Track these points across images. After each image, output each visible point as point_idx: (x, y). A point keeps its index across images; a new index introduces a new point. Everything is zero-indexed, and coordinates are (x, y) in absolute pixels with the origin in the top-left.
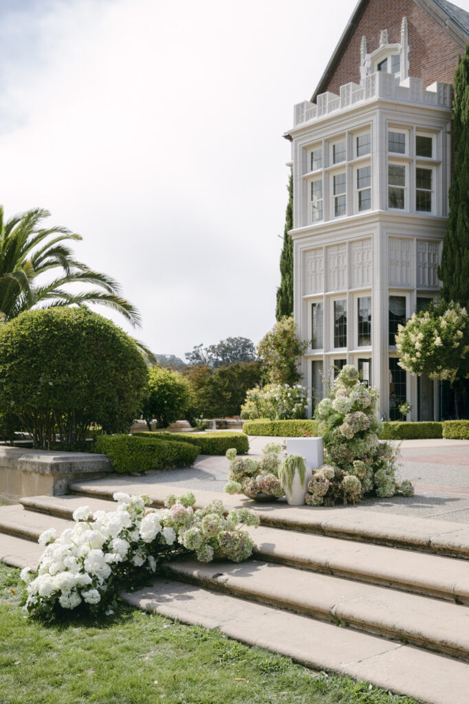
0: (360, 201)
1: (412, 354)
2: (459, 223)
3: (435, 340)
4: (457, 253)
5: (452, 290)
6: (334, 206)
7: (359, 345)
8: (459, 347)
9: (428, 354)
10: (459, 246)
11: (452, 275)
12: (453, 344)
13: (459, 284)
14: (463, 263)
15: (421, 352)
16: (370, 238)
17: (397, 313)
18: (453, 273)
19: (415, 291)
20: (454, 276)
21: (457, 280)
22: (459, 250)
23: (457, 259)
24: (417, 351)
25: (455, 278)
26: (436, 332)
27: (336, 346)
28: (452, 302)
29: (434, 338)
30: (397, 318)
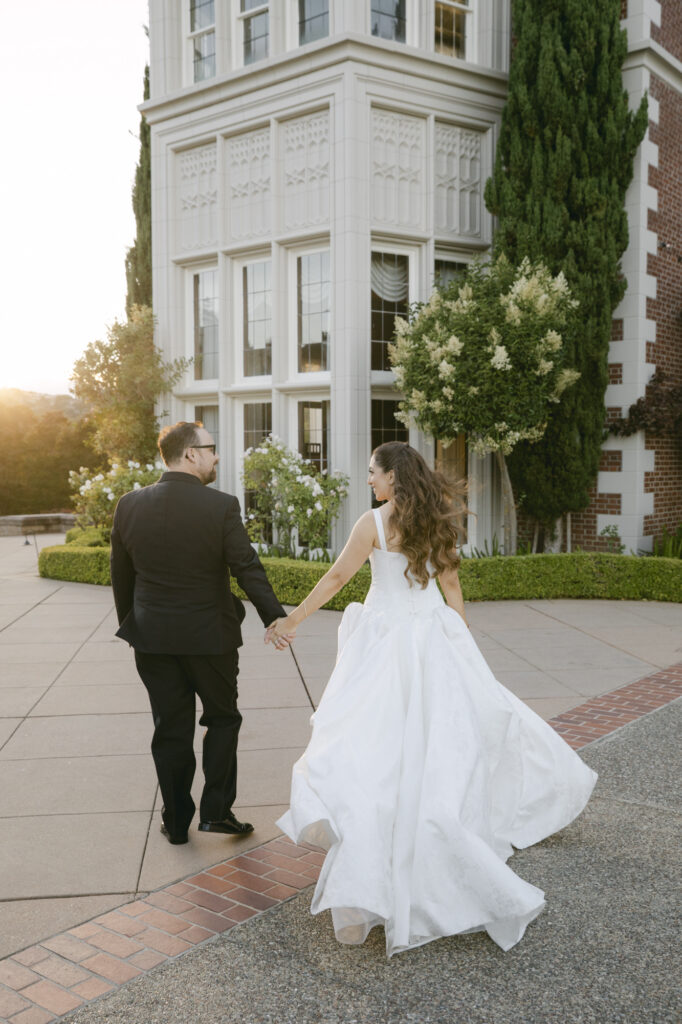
0: (302, 23)
1: (432, 392)
2: (546, 65)
3: (492, 355)
4: (538, 143)
5: (526, 233)
6: (242, 39)
7: (300, 370)
8: (553, 373)
9: (474, 390)
10: (542, 123)
11: (523, 199)
12: (536, 366)
13: (542, 220)
14: (553, 166)
15: (454, 387)
16: (326, 107)
17: (389, 295)
18: (525, 192)
19: (432, 242)
20: (529, 200)
21: (537, 210)
22: (542, 137)
23: (538, 158)
24: (442, 384)
25: (533, 205)
26: (494, 334)
27: (247, 373)
28: (526, 260)
29: (490, 349)
30: (389, 306)
